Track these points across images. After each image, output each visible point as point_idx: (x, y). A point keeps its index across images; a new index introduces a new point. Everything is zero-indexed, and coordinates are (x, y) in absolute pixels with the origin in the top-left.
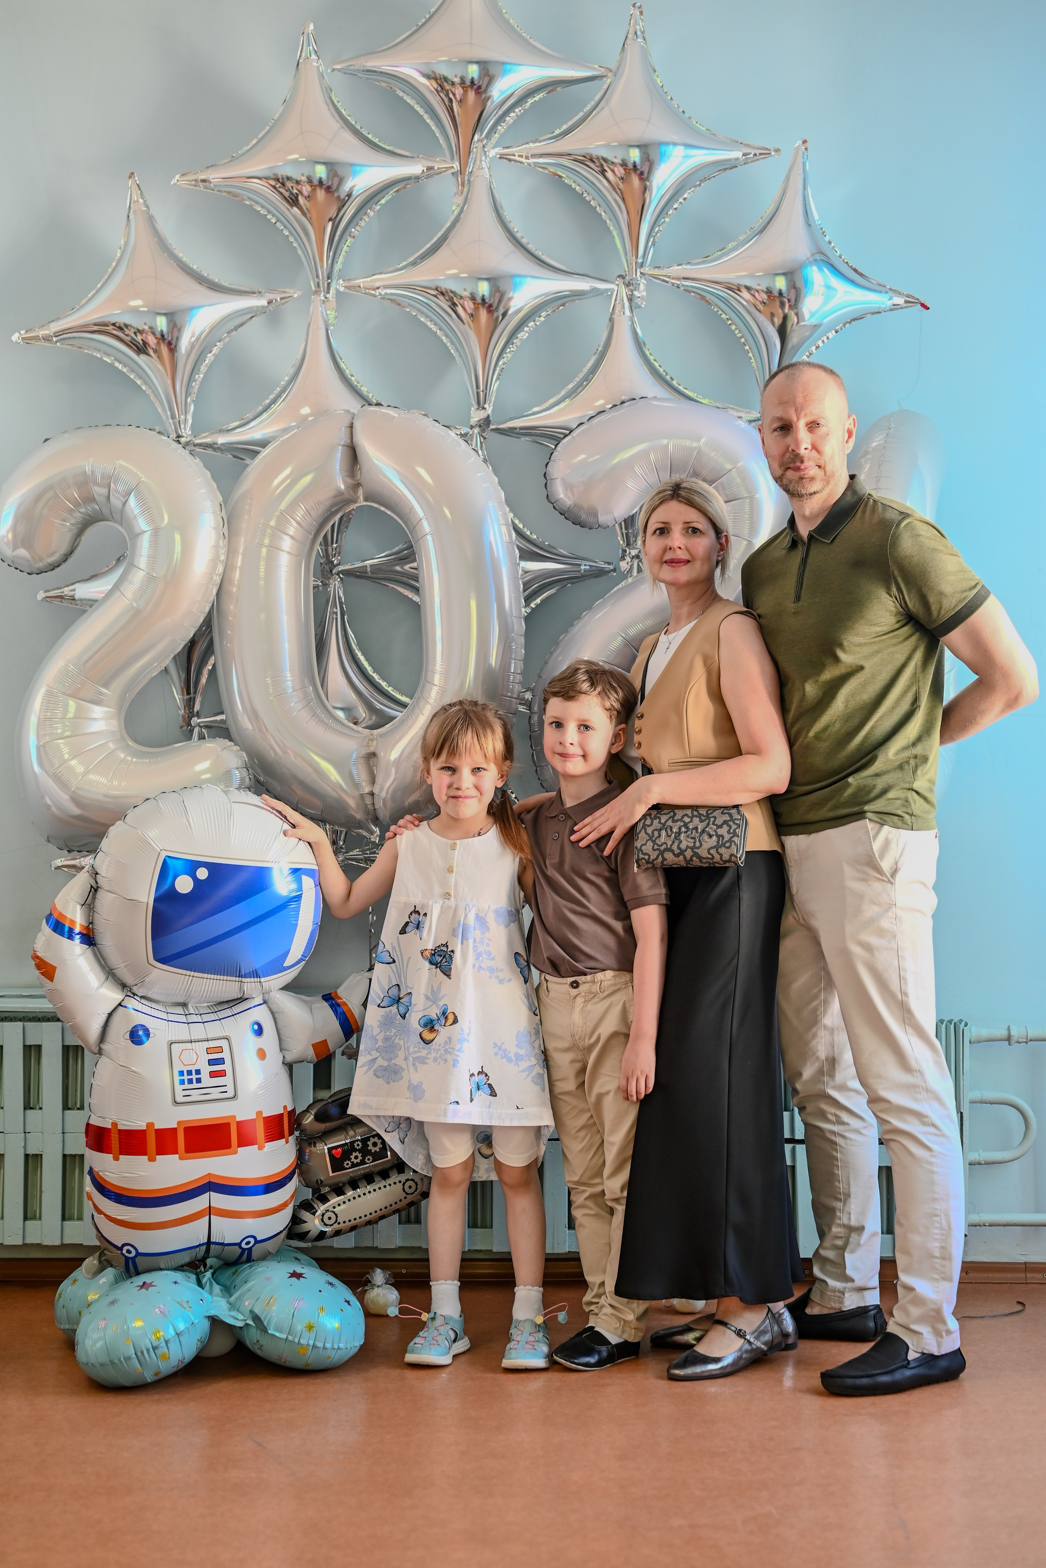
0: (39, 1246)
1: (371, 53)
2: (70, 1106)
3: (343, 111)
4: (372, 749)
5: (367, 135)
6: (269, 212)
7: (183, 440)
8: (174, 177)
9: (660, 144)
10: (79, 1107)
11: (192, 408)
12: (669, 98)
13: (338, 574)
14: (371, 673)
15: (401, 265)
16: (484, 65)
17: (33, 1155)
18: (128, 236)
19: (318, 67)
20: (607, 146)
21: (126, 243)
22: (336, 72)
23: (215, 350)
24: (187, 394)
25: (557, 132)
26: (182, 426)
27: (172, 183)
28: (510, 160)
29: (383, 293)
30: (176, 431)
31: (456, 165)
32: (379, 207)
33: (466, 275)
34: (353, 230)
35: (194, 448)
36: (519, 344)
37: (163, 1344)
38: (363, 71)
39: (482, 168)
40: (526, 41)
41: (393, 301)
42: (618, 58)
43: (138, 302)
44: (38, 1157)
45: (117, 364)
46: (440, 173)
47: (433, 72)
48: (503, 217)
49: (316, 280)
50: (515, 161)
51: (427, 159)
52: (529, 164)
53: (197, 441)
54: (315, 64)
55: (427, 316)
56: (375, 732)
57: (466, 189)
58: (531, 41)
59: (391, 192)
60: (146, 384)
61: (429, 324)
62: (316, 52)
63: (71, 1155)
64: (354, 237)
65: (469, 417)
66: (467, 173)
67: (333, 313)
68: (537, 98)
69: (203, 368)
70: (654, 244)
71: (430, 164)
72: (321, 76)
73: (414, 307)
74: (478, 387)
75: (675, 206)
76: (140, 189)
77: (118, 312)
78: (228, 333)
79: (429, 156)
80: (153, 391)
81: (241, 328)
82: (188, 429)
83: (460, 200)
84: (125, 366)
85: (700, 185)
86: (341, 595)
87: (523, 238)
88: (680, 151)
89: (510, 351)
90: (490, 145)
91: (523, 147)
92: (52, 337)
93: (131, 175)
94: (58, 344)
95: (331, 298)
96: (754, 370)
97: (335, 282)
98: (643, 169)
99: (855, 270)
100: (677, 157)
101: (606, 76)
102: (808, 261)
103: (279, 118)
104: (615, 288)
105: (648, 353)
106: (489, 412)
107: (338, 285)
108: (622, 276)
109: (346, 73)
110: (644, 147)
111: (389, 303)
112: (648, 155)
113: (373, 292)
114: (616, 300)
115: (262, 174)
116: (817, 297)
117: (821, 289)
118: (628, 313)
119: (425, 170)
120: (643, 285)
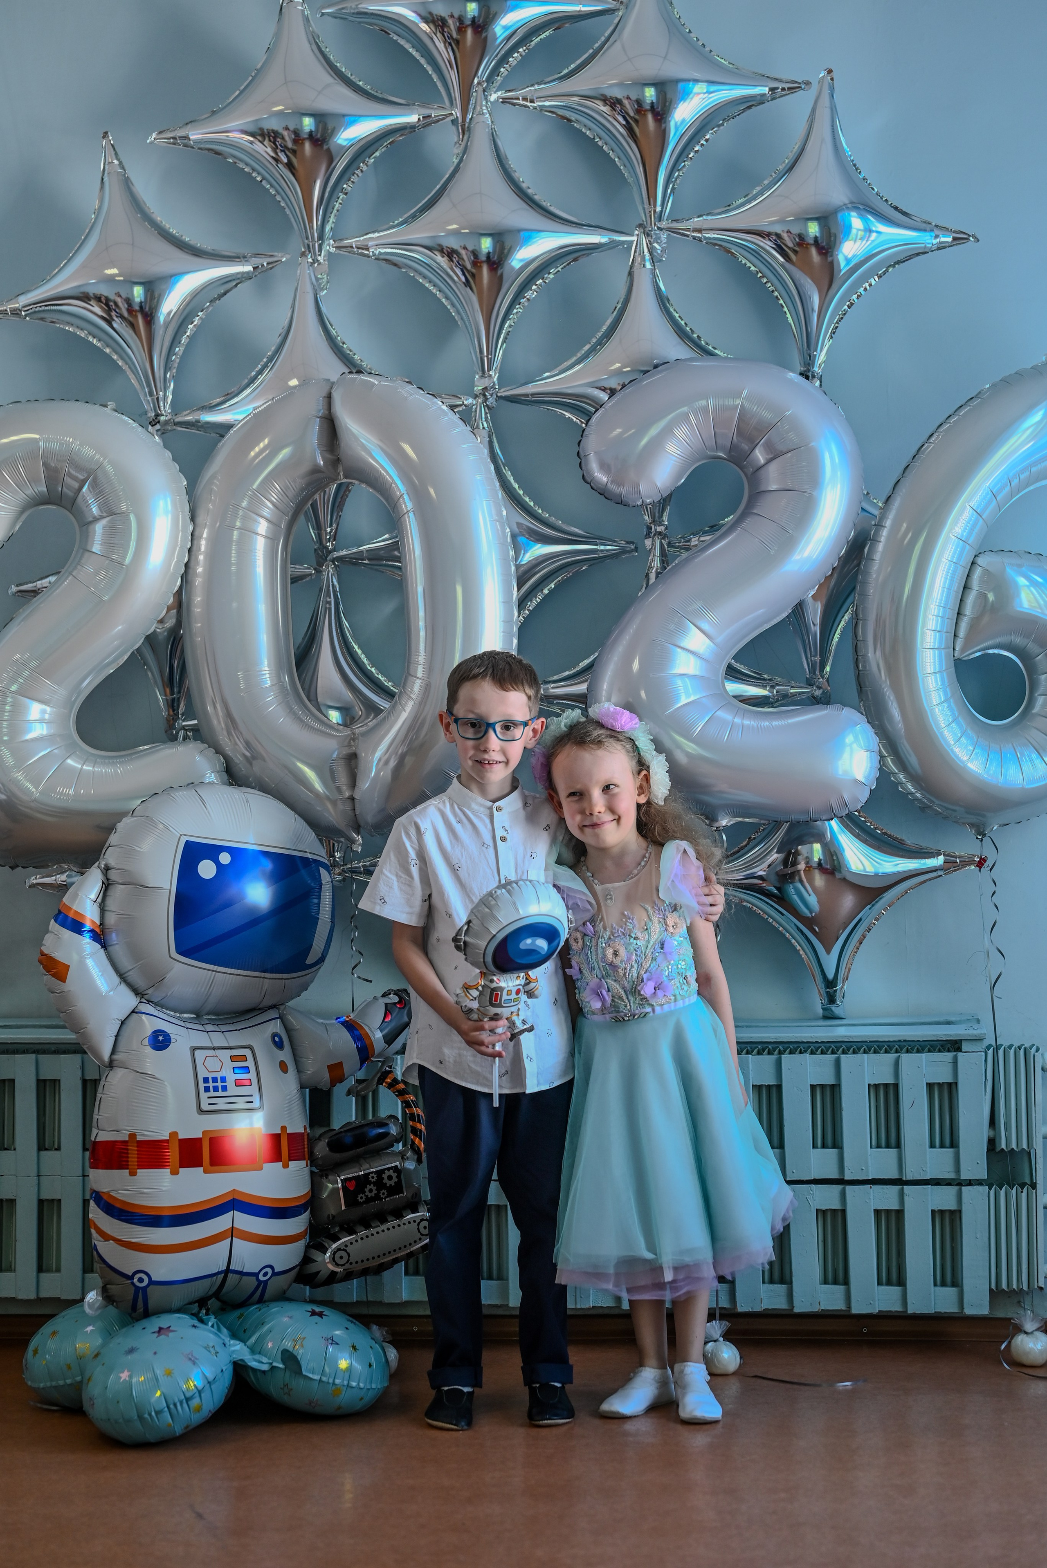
0: (13, 1300)
2: (47, 1147)
3: (332, 58)
5: (358, 83)
6: (254, 170)
7: (162, 418)
8: (151, 135)
9: (677, 81)
10: (56, 1147)
11: (172, 385)
12: (688, 30)
13: (333, 561)
14: (369, 668)
15: (396, 222)
17: (7, 1200)
18: (101, 201)
19: (303, 11)
20: (621, 85)
21: (100, 208)
22: (325, 17)
23: (196, 321)
24: (167, 368)
25: (566, 71)
26: (161, 404)
27: (148, 141)
28: (514, 104)
29: (377, 252)
30: (155, 410)
31: (457, 112)
32: (372, 161)
33: (467, 231)
34: (345, 186)
35: (174, 427)
36: (526, 304)
38: (353, 13)
39: (483, 114)
41: (388, 260)
43: (114, 271)
44: (12, 1202)
45: (91, 339)
46: (438, 121)
47: (431, 13)
48: (507, 166)
49: (306, 242)
50: (518, 105)
51: (424, 107)
52: (535, 108)
53: (178, 420)
54: (300, 8)
55: (425, 277)
57: (466, 137)
59: (385, 144)
60: (122, 359)
61: (427, 285)
63: (47, 1200)
64: (346, 194)
65: (473, 385)
66: (468, 121)
67: (325, 277)
68: (542, 36)
69: (184, 340)
70: (673, 189)
71: (427, 112)
72: (306, 19)
73: (410, 267)
74: (481, 352)
76: (114, 149)
77: (93, 281)
78: (211, 302)
79: (424, 105)
80: (130, 368)
81: (225, 297)
82: (168, 407)
83: (458, 150)
84: (100, 340)
85: (722, 125)
86: (336, 583)
87: (529, 188)
88: (700, 88)
89: (517, 312)
90: (493, 89)
91: (527, 89)
92: (21, 311)
93: (105, 135)
94: (27, 318)
95: (322, 261)
96: (790, 324)
97: (326, 243)
98: (659, 109)
99: (896, 208)
100: (698, 94)
101: (618, 10)
102: (845, 205)
103: (262, 67)
104: (635, 238)
105: (672, 310)
106: (495, 379)
107: (329, 246)
108: (641, 226)
109: (335, 17)
110: (661, 85)
111: (383, 264)
112: (665, 94)
113: (366, 252)
114: (635, 252)
115: (245, 128)
116: (855, 241)
117: (861, 234)
118: (648, 265)
119: (421, 119)
120: (664, 236)
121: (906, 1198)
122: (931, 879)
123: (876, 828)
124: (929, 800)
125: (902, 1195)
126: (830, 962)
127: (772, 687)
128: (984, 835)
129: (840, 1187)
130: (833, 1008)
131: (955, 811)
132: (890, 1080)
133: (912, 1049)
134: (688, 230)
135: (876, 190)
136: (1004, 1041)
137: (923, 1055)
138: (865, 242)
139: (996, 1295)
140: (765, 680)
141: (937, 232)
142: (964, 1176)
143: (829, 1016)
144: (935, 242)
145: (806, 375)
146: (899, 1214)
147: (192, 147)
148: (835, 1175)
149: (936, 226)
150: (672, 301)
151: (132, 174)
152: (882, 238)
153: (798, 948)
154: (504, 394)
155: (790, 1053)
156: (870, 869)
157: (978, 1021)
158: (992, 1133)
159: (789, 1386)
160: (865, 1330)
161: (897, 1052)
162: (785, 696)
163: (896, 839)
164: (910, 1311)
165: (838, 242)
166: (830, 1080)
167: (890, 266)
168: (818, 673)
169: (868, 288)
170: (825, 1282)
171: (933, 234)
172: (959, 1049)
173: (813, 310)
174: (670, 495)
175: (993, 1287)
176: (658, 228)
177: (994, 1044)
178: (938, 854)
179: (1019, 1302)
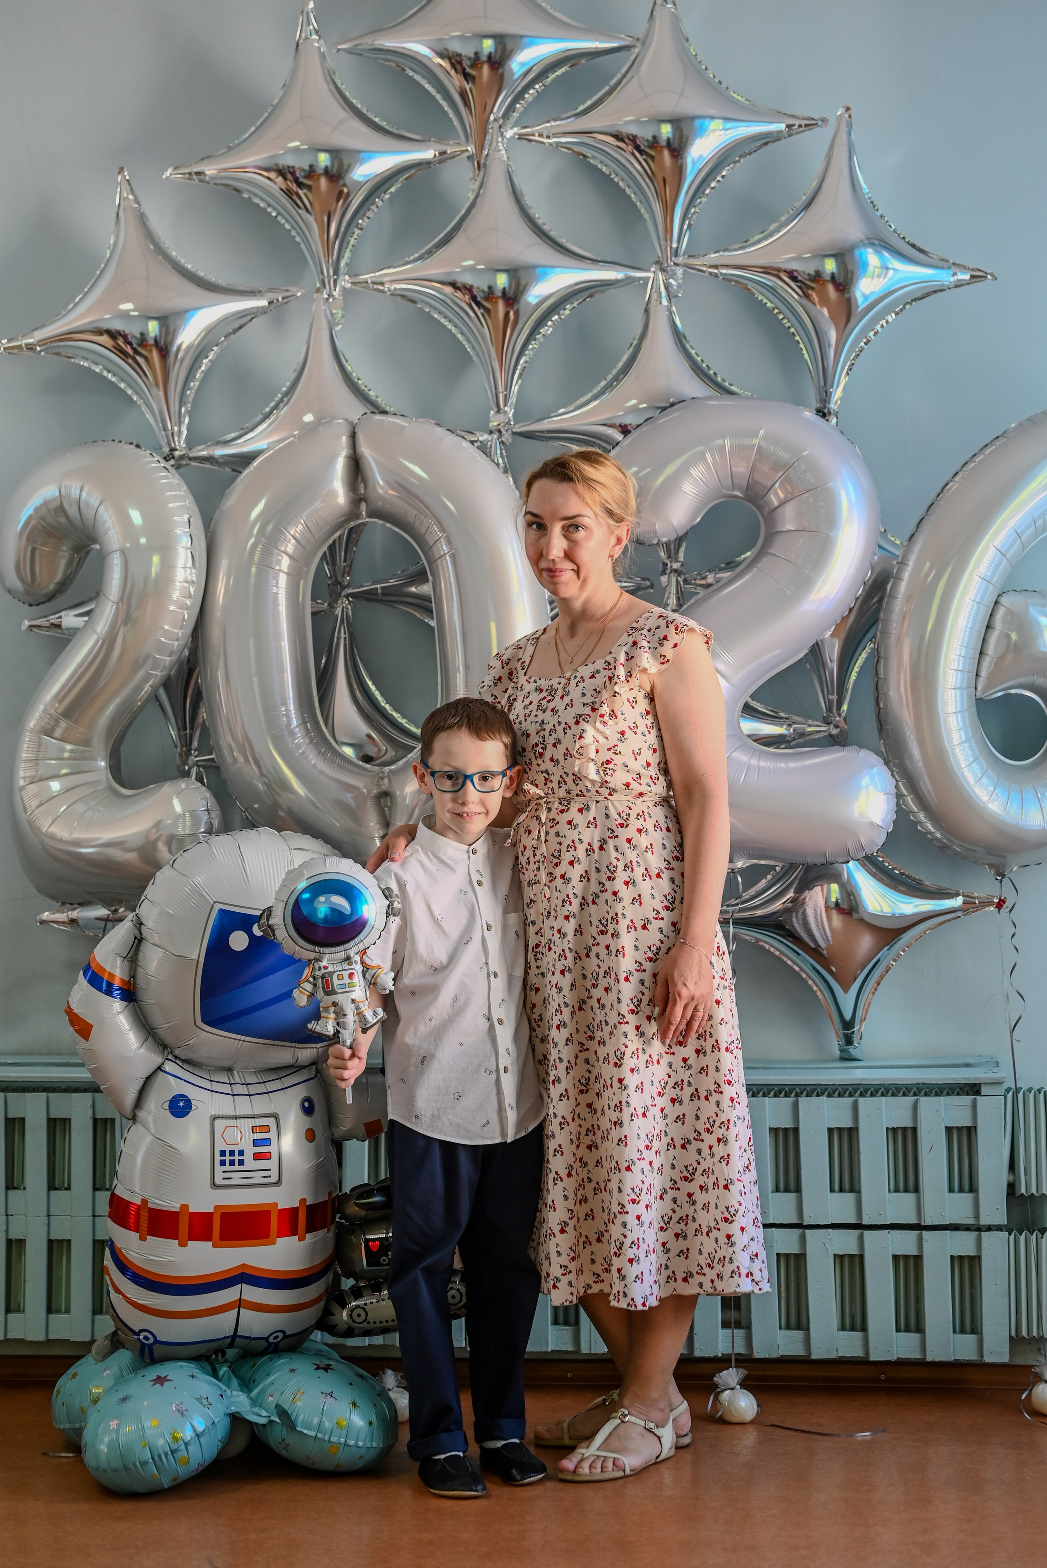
0: (19, 1342)
1: (380, 30)
2: (57, 1186)
3: (347, 94)
4: (384, 788)
5: (374, 119)
6: (269, 205)
8: (167, 171)
9: (694, 118)
10: (66, 1186)
11: (187, 420)
12: (704, 67)
13: (347, 596)
14: (383, 704)
15: (412, 258)
16: (500, 39)
17: (16, 1240)
18: (117, 237)
19: (319, 48)
20: (637, 122)
21: (115, 243)
22: (341, 53)
23: (211, 356)
24: (182, 403)
25: (581, 108)
26: (176, 438)
27: (164, 177)
28: (530, 141)
29: (393, 288)
30: (169, 445)
31: (471, 148)
32: (388, 196)
33: (483, 267)
34: (360, 221)
35: (188, 462)
36: (542, 340)
37: (183, 1447)
38: (370, 50)
39: (499, 150)
40: (545, 11)
41: (403, 296)
42: (647, 26)
43: (127, 306)
44: (21, 1242)
45: (105, 373)
46: (454, 157)
47: (446, 49)
48: (523, 205)
49: (321, 277)
50: (534, 141)
51: (439, 143)
52: (551, 144)
53: (192, 455)
54: (316, 45)
55: (440, 313)
56: (386, 769)
57: (482, 173)
58: (551, 11)
59: (401, 179)
60: (137, 394)
61: (442, 320)
62: (317, 32)
63: (57, 1240)
64: (361, 229)
65: (488, 421)
66: (483, 156)
67: (340, 311)
68: (559, 73)
69: (199, 374)
70: (690, 225)
71: (443, 148)
72: (323, 56)
73: (427, 303)
74: (496, 388)
75: (713, 185)
76: (130, 185)
77: (108, 316)
78: (227, 336)
79: (440, 140)
80: (144, 402)
81: (239, 332)
82: (182, 442)
83: (476, 186)
84: (114, 375)
85: (739, 161)
87: (544, 224)
88: (716, 124)
89: (533, 349)
90: (509, 125)
91: (543, 126)
92: (35, 345)
93: (121, 170)
94: (42, 353)
95: (337, 296)
96: (806, 361)
97: (341, 278)
98: (676, 145)
99: (913, 246)
100: (714, 131)
101: (634, 46)
102: (861, 241)
103: (278, 103)
104: (651, 275)
105: (688, 346)
106: (511, 415)
107: (345, 282)
108: (658, 262)
109: (352, 53)
110: (676, 122)
111: (399, 299)
112: (681, 130)
113: (381, 288)
114: (652, 289)
115: (260, 164)
116: (872, 278)
117: (877, 271)
118: (665, 302)
119: (437, 154)
120: (680, 271)
121: (924, 1244)
122: (949, 920)
123: (894, 869)
124: (948, 839)
125: (920, 1240)
126: (847, 1001)
127: (790, 725)
128: (1003, 876)
129: (858, 1232)
130: (851, 1049)
131: (975, 851)
132: (908, 1123)
133: (931, 1092)
134: (705, 265)
135: (893, 227)
136: (1023, 1084)
137: (942, 1098)
138: (882, 279)
139: (1016, 1341)
140: (782, 718)
141: (954, 269)
142: (984, 1221)
143: (846, 1058)
144: (952, 279)
145: (823, 413)
146: (918, 1259)
147: (208, 183)
148: (853, 1220)
149: (954, 264)
150: (688, 338)
151: (146, 208)
152: (899, 276)
153: (815, 988)
154: (518, 430)
155: (807, 1096)
156: (887, 910)
157: (997, 1063)
158: (1011, 1178)
159: (807, 1435)
160: (883, 1377)
161: (915, 1095)
162: (802, 735)
163: (914, 879)
164: (929, 1359)
165: (855, 280)
166: (847, 1123)
167: (907, 303)
168: (834, 711)
169: (885, 325)
170: (843, 1328)
171: (951, 272)
172: (978, 1093)
173: (829, 345)
174: (686, 533)
175: (1013, 1334)
176: (675, 264)
177: (1013, 1087)
178: (958, 895)
179: (1039, 1349)
